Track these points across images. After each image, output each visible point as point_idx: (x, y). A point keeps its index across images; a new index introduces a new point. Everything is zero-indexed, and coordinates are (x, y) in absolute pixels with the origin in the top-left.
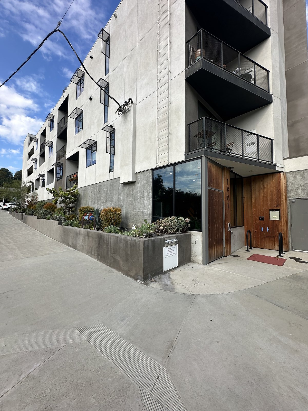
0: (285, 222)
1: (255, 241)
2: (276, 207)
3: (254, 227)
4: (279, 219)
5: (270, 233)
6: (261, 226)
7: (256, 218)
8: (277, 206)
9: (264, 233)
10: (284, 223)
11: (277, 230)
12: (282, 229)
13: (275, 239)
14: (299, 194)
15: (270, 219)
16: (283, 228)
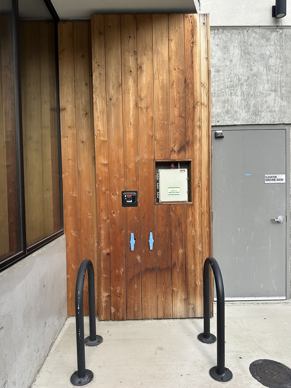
0: (205, 209)
1: (104, 294)
2: (179, 151)
3: (103, 238)
4: (185, 198)
5: (159, 253)
6: (126, 231)
7: (111, 200)
8: (183, 148)
9: (139, 258)
10: (202, 214)
11: (181, 241)
12: (194, 237)
13: (175, 274)
14: (236, 109)
15: (158, 200)
16: (198, 229)
